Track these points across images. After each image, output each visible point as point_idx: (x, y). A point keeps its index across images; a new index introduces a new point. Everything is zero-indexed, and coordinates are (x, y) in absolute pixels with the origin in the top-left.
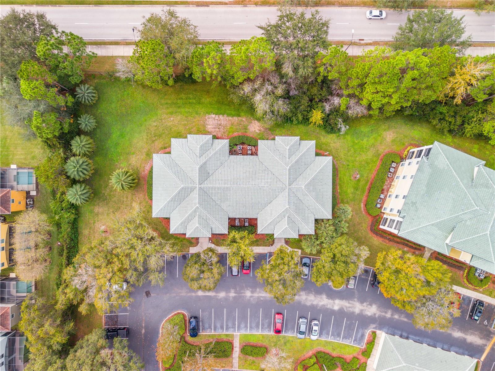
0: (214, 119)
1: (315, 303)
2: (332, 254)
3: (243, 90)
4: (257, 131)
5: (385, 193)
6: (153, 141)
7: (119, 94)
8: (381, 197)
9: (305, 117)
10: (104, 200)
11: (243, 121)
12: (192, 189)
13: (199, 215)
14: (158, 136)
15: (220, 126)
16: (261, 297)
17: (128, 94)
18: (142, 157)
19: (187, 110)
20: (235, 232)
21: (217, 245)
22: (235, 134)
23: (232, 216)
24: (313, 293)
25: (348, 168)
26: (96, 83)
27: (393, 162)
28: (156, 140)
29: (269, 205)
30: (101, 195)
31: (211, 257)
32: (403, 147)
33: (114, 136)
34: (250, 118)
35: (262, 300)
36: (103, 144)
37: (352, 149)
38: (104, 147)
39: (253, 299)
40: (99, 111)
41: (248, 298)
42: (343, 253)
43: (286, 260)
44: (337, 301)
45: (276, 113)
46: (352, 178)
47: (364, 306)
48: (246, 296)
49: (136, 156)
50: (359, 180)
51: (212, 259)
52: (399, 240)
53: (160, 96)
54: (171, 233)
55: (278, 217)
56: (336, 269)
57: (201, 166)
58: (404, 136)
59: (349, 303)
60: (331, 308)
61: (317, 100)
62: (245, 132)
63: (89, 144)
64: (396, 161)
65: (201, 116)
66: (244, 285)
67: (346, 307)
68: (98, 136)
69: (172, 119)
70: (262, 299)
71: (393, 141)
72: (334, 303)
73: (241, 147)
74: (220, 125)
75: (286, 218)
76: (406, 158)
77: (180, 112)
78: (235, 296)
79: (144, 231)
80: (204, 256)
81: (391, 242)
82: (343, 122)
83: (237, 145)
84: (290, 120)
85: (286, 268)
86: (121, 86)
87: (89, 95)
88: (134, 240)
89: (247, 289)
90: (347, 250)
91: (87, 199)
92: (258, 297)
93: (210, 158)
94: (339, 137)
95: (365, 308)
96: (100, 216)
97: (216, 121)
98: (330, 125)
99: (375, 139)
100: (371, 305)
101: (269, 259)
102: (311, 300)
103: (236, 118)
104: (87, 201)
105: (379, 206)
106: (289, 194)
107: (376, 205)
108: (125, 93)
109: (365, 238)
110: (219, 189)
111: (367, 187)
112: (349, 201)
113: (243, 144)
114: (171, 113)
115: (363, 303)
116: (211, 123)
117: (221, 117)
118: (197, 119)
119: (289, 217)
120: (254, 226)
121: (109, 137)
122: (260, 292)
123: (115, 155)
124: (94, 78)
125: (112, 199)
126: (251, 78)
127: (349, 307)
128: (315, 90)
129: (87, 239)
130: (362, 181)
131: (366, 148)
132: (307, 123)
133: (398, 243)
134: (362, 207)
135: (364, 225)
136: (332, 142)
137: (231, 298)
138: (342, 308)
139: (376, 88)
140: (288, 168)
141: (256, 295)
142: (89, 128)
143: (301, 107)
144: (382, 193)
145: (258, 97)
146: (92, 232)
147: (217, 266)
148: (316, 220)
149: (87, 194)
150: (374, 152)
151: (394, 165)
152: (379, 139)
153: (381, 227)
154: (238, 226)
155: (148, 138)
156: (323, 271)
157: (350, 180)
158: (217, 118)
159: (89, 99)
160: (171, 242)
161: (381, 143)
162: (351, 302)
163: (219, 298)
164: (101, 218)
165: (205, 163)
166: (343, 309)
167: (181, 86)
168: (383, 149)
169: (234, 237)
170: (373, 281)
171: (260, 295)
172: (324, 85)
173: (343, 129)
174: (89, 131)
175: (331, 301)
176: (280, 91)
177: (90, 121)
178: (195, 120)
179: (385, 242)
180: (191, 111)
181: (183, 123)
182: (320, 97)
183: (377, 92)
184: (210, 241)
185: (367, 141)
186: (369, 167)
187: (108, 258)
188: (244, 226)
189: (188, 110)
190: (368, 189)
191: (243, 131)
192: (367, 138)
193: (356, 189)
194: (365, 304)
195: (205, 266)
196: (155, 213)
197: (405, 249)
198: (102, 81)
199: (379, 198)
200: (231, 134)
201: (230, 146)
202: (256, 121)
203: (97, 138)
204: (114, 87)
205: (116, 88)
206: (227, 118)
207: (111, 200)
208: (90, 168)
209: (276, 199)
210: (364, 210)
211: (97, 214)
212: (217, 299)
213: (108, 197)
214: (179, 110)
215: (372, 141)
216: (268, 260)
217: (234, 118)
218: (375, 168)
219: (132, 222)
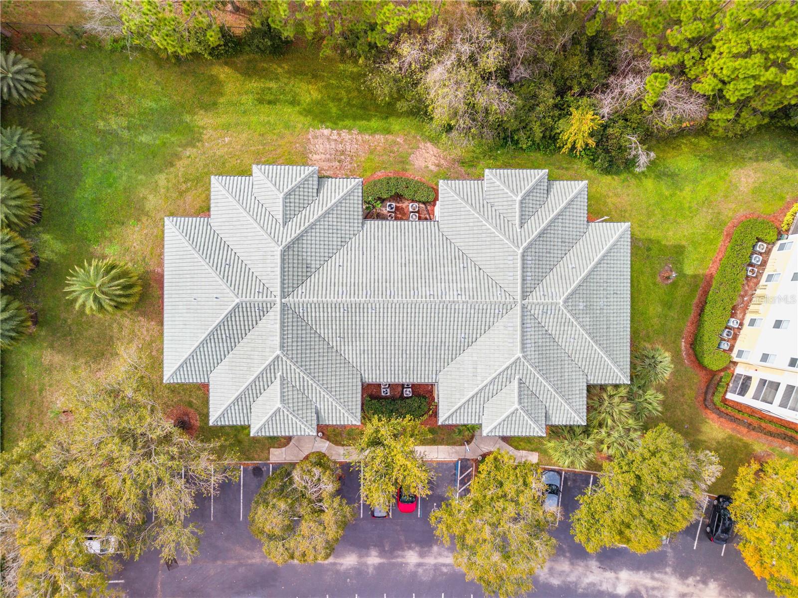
0: (328, 139)
1: (572, 578)
2: (632, 475)
3: (400, 56)
4: (432, 168)
5: (740, 316)
6: (181, 193)
7: (100, 80)
8: (731, 324)
9: (548, 133)
10: (65, 335)
11: (398, 144)
12: (263, 310)
13: (283, 379)
14: (193, 180)
15: (342, 154)
16: (444, 565)
17: (123, 81)
18: (155, 230)
19: (263, 118)
20: (380, 420)
21: (337, 443)
22: (379, 174)
23: (371, 378)
24: (568, 555)
25: (648, 256)
26: (44, 56)
27: (759, 240)
28: (188, 190)
29: (470, 350)
30: (59, 323)
31: (319, 480)
32: (781, 204)
33: (89, 181)
34: (414, 137)
35: (445, 574)
36: (64, 199)
37: (657, 211)
38: (66, 209)
39: (425, 571)
40: (53, 121)
41: (411, 568)
42: (661, 474)
43: (510, 488)
44: (624, 575)
45: (480, 117)
46: (658, 278)
47: (688, 586)
48: (407, 564)
49: (141, 229)
50: (675, 284)
51: (322, 486)
52: (772, 428)
53: (201, 87)
54: (211, 424)
55: (492, 382)
56: (642, 515)
57: (288, 247)
58: (781, 178)
59: (653, 578)
60: (610, 590)
61: (576, 89)
62: (404, 170)
63: (19, 197)
64: (768, 237)
65: (297, 133)
66: (402, 538)
67: (647, 588)
68: (50, 182)
69: (227, 140)
70: (445, 570)
71: (757, 191)
72: (617, 578)
73: (394, 204)
74: (343, 152)
75: (516, 383)
76: (787, 231)
77: (245, 124)
78: (380, 564)
79: (141, 419)
80: (302, 479)
81: (753, 433)
82: (642, 142)
83: (383, 201)
84: (512, 140)
85: (511, 510)
86: (106, 63)
87: (19, 77)
88: (112, 446)
89: (410, 548)
90: (675, 468)
91: (13, 334)
92: (435, 565)
93: (312, 226)
94: (626, 183)
95: (691, 589)
96: (56, 373)
97: (333, 143)
98: (607, 151)
99: (712, 186)
100: (705, 582)
101: (462, 473)
102: (563, 572)
103: (380, 138)
104: (12, 338)
105: (725, 346)
106: (523, 320)
107: (719, 345)
108: (116, 77)
109: (691, 423)
110: (336, 306)
111: (695, 300)
112: (651, 334)
113: (398, 197)
114: (227, 127)
115: (687, 578)
116: (320, 148)
117: (345, 134)
118: (286, 140)
119: (521, 382)
120: (424, 397)
121: (77, 184)
122: (440, 554)
123: (91, 225)
124: (40, 42)
125: (85, 334)
126: (419, 21)
127: (653, 589)
128: (574, 64)
129: (24, 429)
130: (683, 287)
131: (690, 208)
132: (552, 147)
133: (771, 434)
134: (683, 348)
135: (687, 391)
136: (611, 194)
137: (371, 570)
138: (637, 590)
139: (748, 43)
140: (521, 250)
141: (430, 561)
142: (22, 160)
143: (538, 109)
144: (733, 315)
145: (437, 73)
146: (36, 411)
147: (335, 505)
148: (590, 388)
149: (11, 323)
150: (709, 218)
151: (761, 247)
152: (722, 186)
153: (730, 396)
154: (386, 398)
155: (170, 185)
156: (607, 518)
157: (655, 284)
158: (335, 137)
159: (19, 86)
160: (215, 444)
161: (726, 196)
162: (656, 575)
163: (342, 568)
164: (58, 378)
165: (299, 239)
166: (640, 593)
167: (249, 61)
168: (731, 211)
169: (377, 431)
170: (709, 525)
171: (441, 560)
172: (596, 52)
173: (643, 159)
174: (24, 169)
175: (610, 575)
176: (491, 60)
177: (23, 142)
178: (282, 142)
179: (739, 432)
180: (272, 121)
181: (253, 148)
182: (584, 81)
183: (748, 54)
184: (320, 434)
185: (693, 191)
186: (699, 253)
187: (51, 488)
188: (402, 398)
189: (266, 119)
190: (697, 307)
191: (398, 167)
192: (691, 186)
193: (668, 305)
194: (690, 580)
195: (305, 502)
196: (170, 372)
197: (788, 449)
198: (60, 49)
199: (726, 328)
200: (369, 174)
201: (365, 202)
202: (429, 145)
203: (50, 187)
204: (89, 65)
205: (93, 67)
206: (359, 138)
207: (81, 334)
208: (17, 256)
209: (486, 335)
210: (688, 355)
211: (49, 370)
212: (337, 572)
213: (74, 328)
214: (245, 119)
215: (703, 191)
216: (459, 478)
217: (377, 137)
218: (712, 255)
219: (115, 393)
